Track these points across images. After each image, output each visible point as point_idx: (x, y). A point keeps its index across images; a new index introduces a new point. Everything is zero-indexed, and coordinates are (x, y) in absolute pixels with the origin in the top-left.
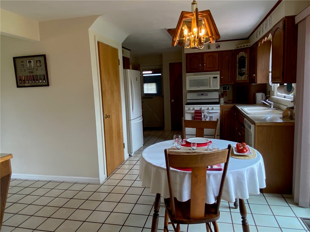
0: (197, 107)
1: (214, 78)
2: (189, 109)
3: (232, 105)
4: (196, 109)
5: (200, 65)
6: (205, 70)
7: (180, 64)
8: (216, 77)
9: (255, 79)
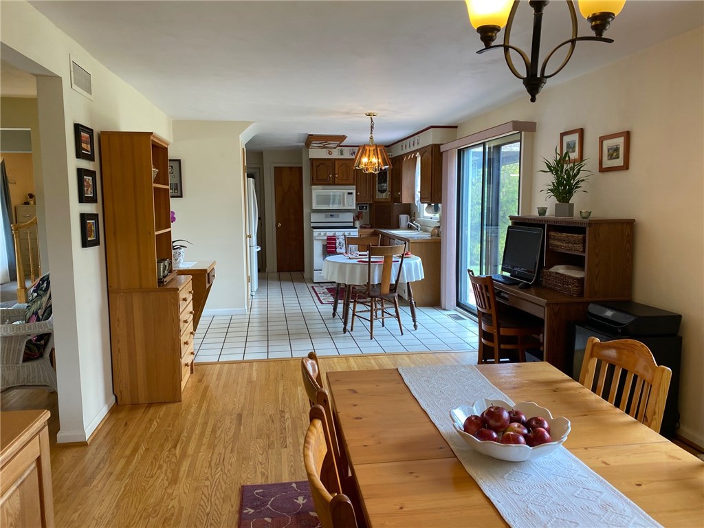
0: (330, 233)
1: (349, 193)
2: (319, 235)
3: (372, 230)
4: (328, 234)
5: (331, 176)
6: (336, 182)
7: (301, 169)
8: (351, 193)
9: (399, 198)
